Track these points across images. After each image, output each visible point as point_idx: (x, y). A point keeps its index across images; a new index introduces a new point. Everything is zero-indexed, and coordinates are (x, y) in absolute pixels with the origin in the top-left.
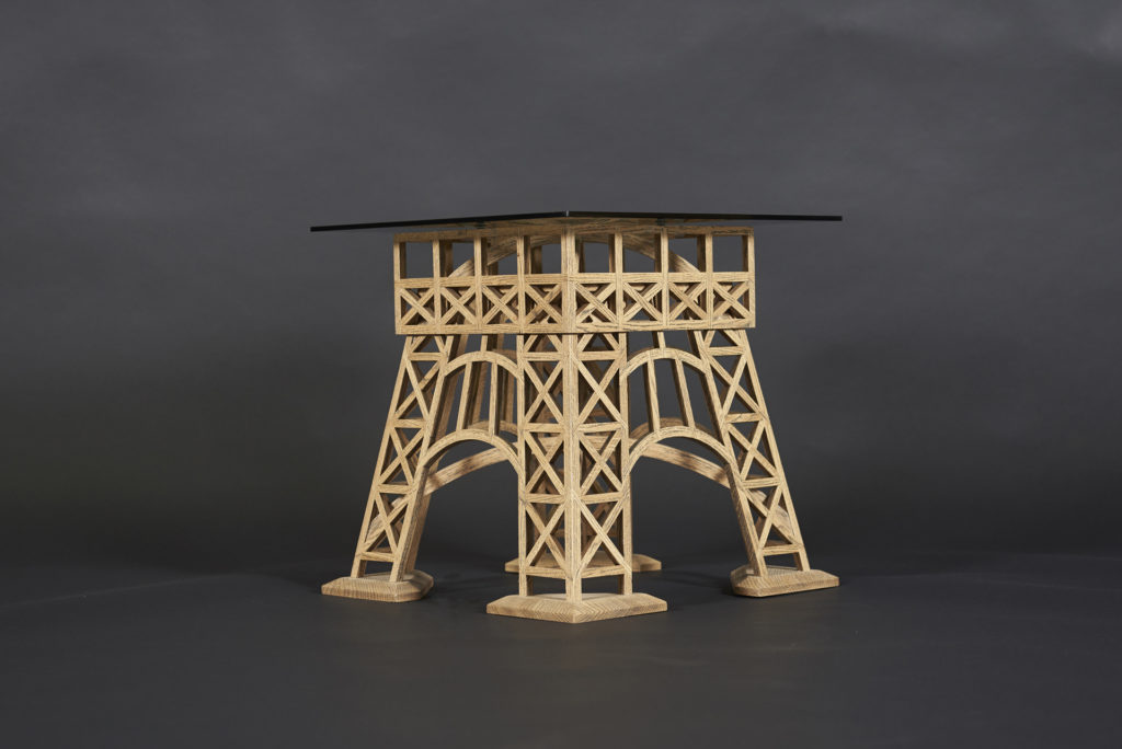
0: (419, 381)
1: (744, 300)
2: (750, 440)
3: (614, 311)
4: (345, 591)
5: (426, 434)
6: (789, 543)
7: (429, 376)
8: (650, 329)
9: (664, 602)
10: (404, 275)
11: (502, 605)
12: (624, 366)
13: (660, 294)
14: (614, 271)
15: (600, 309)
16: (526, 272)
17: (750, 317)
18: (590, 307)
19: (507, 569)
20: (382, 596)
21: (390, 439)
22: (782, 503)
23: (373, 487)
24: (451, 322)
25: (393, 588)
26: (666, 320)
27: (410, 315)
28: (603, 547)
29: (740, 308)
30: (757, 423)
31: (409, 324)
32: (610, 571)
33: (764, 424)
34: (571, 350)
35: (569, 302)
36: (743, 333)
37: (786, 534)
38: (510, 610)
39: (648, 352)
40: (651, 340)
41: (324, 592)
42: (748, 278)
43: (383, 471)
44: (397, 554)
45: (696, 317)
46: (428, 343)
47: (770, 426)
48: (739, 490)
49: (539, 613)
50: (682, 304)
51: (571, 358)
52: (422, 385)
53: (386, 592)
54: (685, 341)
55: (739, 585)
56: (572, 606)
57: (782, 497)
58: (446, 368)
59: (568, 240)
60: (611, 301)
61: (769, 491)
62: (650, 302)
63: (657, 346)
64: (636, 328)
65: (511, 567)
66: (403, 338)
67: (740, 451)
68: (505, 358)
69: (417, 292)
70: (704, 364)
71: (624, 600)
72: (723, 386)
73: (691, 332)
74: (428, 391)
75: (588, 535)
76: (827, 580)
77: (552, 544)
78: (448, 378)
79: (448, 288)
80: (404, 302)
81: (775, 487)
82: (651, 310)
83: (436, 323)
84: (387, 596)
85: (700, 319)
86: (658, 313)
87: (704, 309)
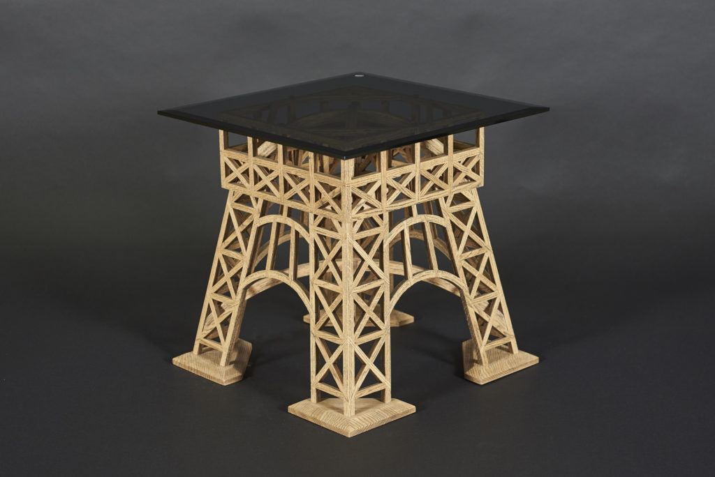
0: (239, 225)
1: (476, 169)
2: (478, 269)
3: (380, 200)
4: (189, 367)
5: (245, 266)
6: (504, 336)
7: (246, 223)
8: (407, 206)
9: (414, 407)
10: (227, 147)
11: (297, 408)
12: (387, 236)
13: (414, 180)
14: (380, 171)
15: (369, 202)
16: (315, 171)
17: (480, 180)
18: (362, 201)
20: (214, 378)
21: (219, 261)
22: (500, 308)
23: (207, 294)
24: (261, 190)
25: (222, 373)
26: (419, 197)
27: (232, 177)
28: (371, 373)
29: (473, 175)
30: (483, 255)
31: (231, 182)
32: (375, 388)
33: (489, 254)
34: (348, 234)
35: (347, 200)
36: (475, 191)
37: (502, 331)
38: (304, 415)
39: (405, 222)
40: (408, 212)
41: (174, 363)
42: (478, 153)
43: (214, 284)
44: (225, 346)
45: (441, 189)
46: (244, 199)
47: (492, 255)
48: (469, 307)
49: (324, 423)
50: (430, 182)
51: (348, 237)
52: (242, 229)
53: (218, 377)
54: (433, 207)
55: (467, 373)
56: (348, 423)
57: (500, 304)
58: (259, 221)
60: (378, 192)
61: (491, 302)
62: (407, 187)
63: (411, 216)
64: (396, 208)
66: (227, 191)
67: (470, 280)
68: (301, 227)
69: (238, 163)
70: (444, 222)
71: (386, 411)
72: (459, 233)
73: (437, 201)
74: (246, 234)
75: (359, 365)
76: (531, 360)
77: (334, 372)
78: (259, 229)
79: (259, 166)
80: (226, 166)
81: (495, 299)
82: (408, 192)
83: (251, 189)
84: (218, 380)
85: (443, 190)
86: (412, 193)
87: (446, 182)
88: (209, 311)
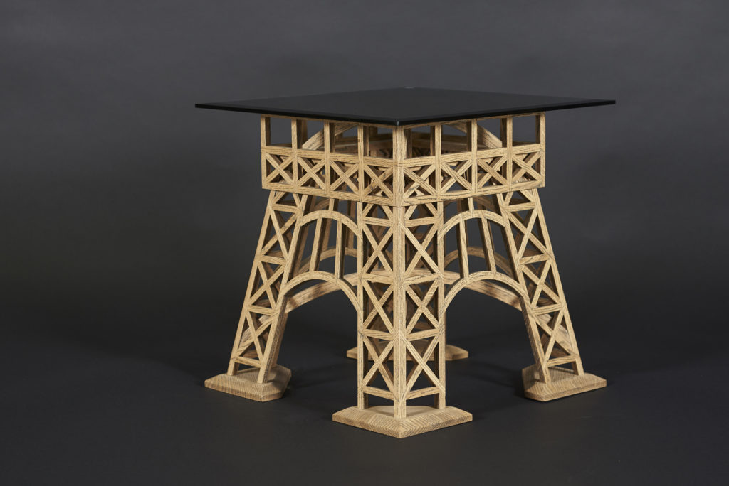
0: (280, 227)
1: (536, 167)
2: (539, 276)
3: (434, 186)
4: (223, 388)
5: (286, 270)
6: (568, 354)
7: (288, 224)
8: (462, 197)
9: (471, 414)
10: (268, 143)
11: (345, 415)
12: (441, 228)
13: (470, 169)
14: (434, 154)
15: (423, 186)
16: (365, 155)
17: (541, 179)
18: (415, 185)
19: (349, 355)
20: (251, 395)
21: (258, 270)
22: (563, 323)
23: (245, 306)
24: (306, 185)
25: (259, 389)
26: (475, 189)
27: (273, 175)
28: (423, 373)
29: (533, 173)
30: (545, 262)
31: (272, 181)
32: (428, 391)
33: (551, 263)
34: (399, 219)
35: (399, 182)
36: (535, 192)
37: (566, 348)
38: (350, 421)
39: (460, 215)
40: (464, 205)
41: (207, 386)
42: (539, 149)
43: (252, 295)
44: (263, 361)
45: (499, 184)
46: (287, 199)
47: (555, 264)
48: (530, 317)
49: (373, 427)
50: (487, 174)
51: (400, 225)
52: (283, 231)
53: (255, 393)
54: (491, 203)
55: (528, 391)
56: (398, 424)
57: (563, 319)
58: (302, 220)
59: (398, 134)
60: (432, 178)
61: (554, 315)
62: (463, 176)
63: (467, 209)
64: (451, 198)
65: (351, 354)
66: (268, 192)
67: (531, 286)
68: (348, 219)
69: (279, 158)
70: (503, 220)
71: (440, 416)
72: (518, 235)
73: (494, 196)
74: (287, 237)
76: (597, 382)
77: (383, 371)
78: (303, 228)
79: (303, 158)
80: (268, 164)
81: (558, 312)
82: (463, 182)
83: (293, 184)
84: (255, 396)
85: (501, 184)
86: (469, 184)
87: (505, 176)
88: (246, 326)
